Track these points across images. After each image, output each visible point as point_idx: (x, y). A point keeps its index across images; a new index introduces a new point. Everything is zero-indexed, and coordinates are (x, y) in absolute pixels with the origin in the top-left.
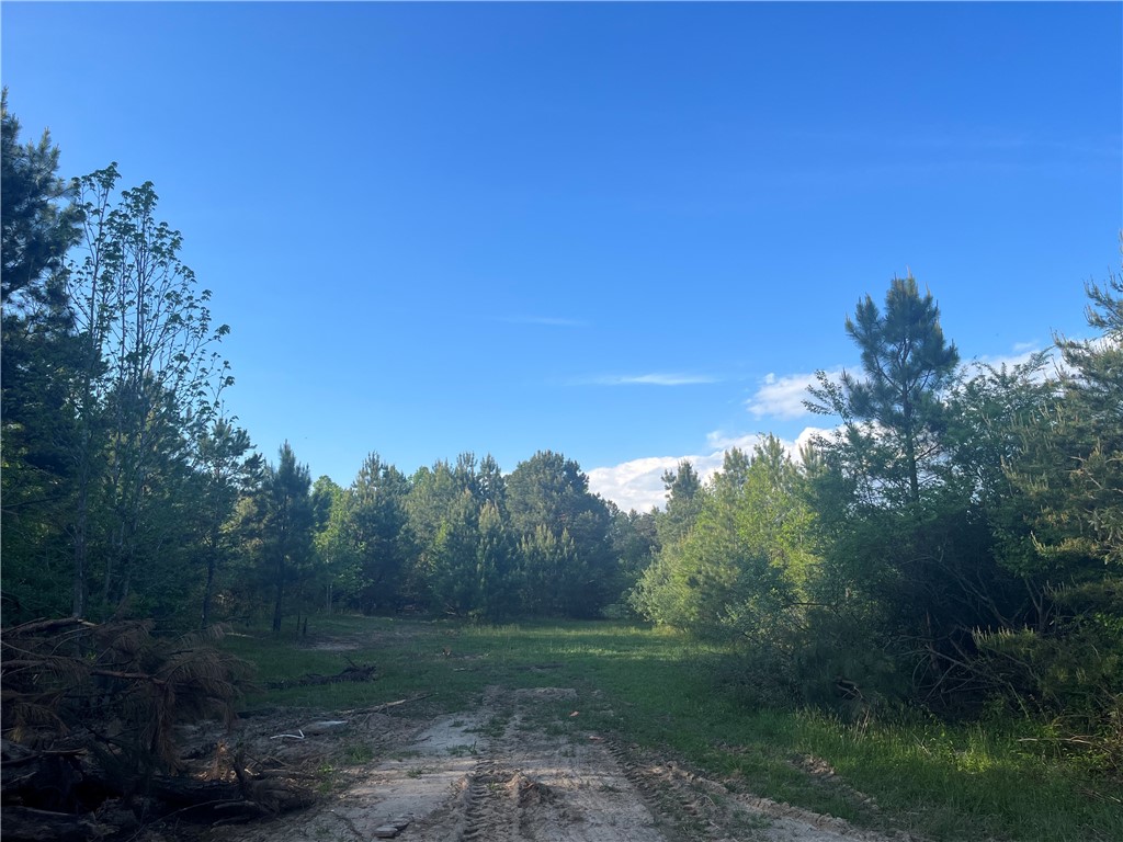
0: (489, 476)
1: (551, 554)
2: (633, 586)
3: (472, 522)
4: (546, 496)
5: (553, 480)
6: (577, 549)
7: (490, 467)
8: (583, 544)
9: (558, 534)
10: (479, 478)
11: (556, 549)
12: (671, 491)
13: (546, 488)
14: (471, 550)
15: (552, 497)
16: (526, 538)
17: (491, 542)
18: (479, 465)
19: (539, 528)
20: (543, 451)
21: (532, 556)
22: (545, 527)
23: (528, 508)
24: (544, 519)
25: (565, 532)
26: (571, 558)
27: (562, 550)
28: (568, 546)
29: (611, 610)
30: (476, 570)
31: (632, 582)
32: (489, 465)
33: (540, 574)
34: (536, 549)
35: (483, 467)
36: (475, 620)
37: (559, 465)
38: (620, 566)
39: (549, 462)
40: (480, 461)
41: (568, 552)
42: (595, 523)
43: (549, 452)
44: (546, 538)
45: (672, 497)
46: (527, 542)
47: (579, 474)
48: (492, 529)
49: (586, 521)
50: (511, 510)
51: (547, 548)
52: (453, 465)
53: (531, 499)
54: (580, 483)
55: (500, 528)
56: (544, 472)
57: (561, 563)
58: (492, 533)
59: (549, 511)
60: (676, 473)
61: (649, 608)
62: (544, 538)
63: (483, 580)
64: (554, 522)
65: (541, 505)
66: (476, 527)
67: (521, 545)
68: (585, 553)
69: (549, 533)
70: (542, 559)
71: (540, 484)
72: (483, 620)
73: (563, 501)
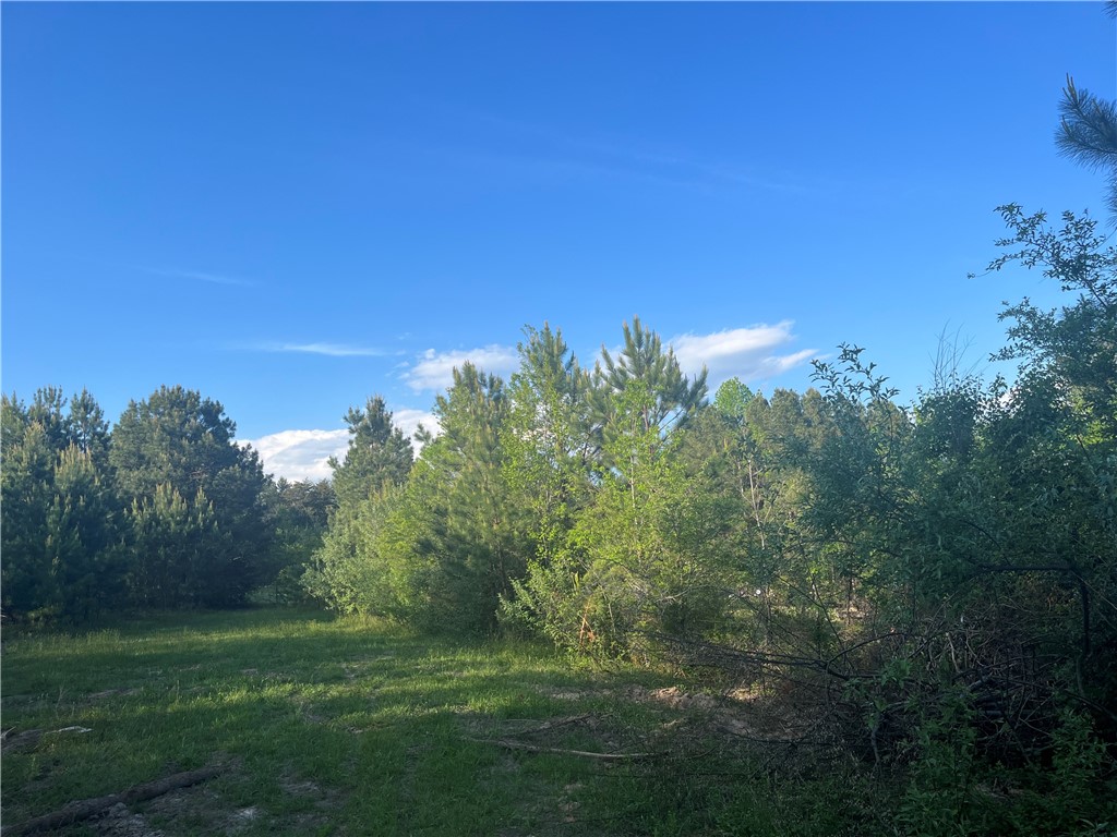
0: (84, 419)
1: (178, 523)
2: (307, 561)
3: (40, 472)
4: (173, 445)
5: (183, 424)
6: (217, 517)
7: (86, 407)
8: (227, 510)
9: (190, 496)
10: (68, 422)
11: (186, 517)
12: (355, 435)
13: (173, 436)
14: (38, 515)
15: (181, 446)
16: (139, 502)
17: (74, 503)
18: (69, 404)
19: (160, 488)
20: (171, 386)
21: (147, 527)
22: (169, 486)
23: (142, 460)
24: (169, 476)
25: (200, 495)
26: (208, 528)
27: (195, 519)
28: (204, 512)
29: (264, 594)
30: (43, 546)
31: (305, 556)
32: (86, 406)
33: (161, 552)
34: (154, 517)
35: (76, 407)
36: (41, 624)
37: (193, 405)
38: (278, 538)
39: (179, 402)
40: (71, 398)
41: (204, 520)
42: (244, 481)
43: (179, 389)
44: (170, 502)
45: (355, 446)
46: (140, 508)
47: (221, 418)
48: (78, 482)
49: (232, 478)
50: (117, 464)
51: (172, 516)
52: (28, 403)
53: (147, 449)
54: (223, 430)
55: (92, 481)
56: (170, 415)
57: (193, 535)
58: (79, 488)
59: (176, 465)
60: (364, 411)
61: (334, 591)
62: (167, 502)
63: (55, 561)
64: (183, 480)
65: (164, 456)
66: (51, 481)
67: (130, 511)
68: (229, 522)
69: (176, 494)
70: (165, 531)
71: (164, 429)
72: (55, 625)
73: (197, 452)
